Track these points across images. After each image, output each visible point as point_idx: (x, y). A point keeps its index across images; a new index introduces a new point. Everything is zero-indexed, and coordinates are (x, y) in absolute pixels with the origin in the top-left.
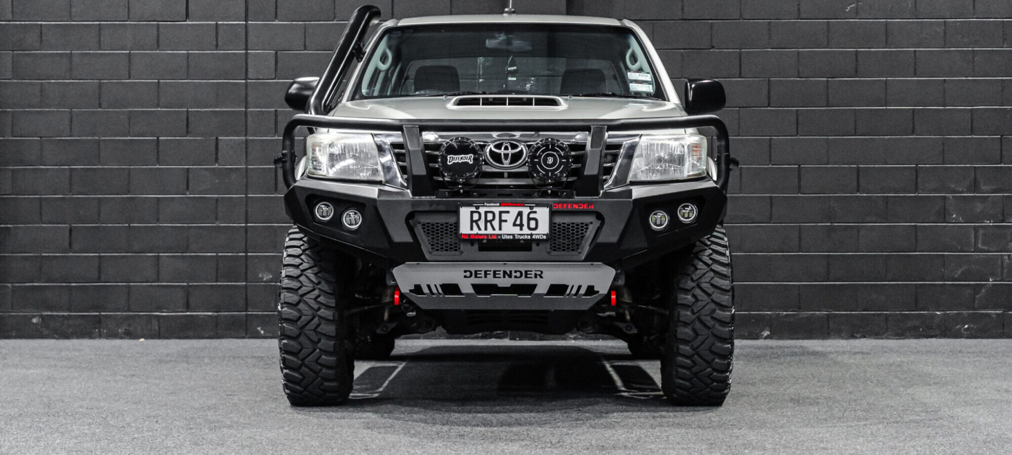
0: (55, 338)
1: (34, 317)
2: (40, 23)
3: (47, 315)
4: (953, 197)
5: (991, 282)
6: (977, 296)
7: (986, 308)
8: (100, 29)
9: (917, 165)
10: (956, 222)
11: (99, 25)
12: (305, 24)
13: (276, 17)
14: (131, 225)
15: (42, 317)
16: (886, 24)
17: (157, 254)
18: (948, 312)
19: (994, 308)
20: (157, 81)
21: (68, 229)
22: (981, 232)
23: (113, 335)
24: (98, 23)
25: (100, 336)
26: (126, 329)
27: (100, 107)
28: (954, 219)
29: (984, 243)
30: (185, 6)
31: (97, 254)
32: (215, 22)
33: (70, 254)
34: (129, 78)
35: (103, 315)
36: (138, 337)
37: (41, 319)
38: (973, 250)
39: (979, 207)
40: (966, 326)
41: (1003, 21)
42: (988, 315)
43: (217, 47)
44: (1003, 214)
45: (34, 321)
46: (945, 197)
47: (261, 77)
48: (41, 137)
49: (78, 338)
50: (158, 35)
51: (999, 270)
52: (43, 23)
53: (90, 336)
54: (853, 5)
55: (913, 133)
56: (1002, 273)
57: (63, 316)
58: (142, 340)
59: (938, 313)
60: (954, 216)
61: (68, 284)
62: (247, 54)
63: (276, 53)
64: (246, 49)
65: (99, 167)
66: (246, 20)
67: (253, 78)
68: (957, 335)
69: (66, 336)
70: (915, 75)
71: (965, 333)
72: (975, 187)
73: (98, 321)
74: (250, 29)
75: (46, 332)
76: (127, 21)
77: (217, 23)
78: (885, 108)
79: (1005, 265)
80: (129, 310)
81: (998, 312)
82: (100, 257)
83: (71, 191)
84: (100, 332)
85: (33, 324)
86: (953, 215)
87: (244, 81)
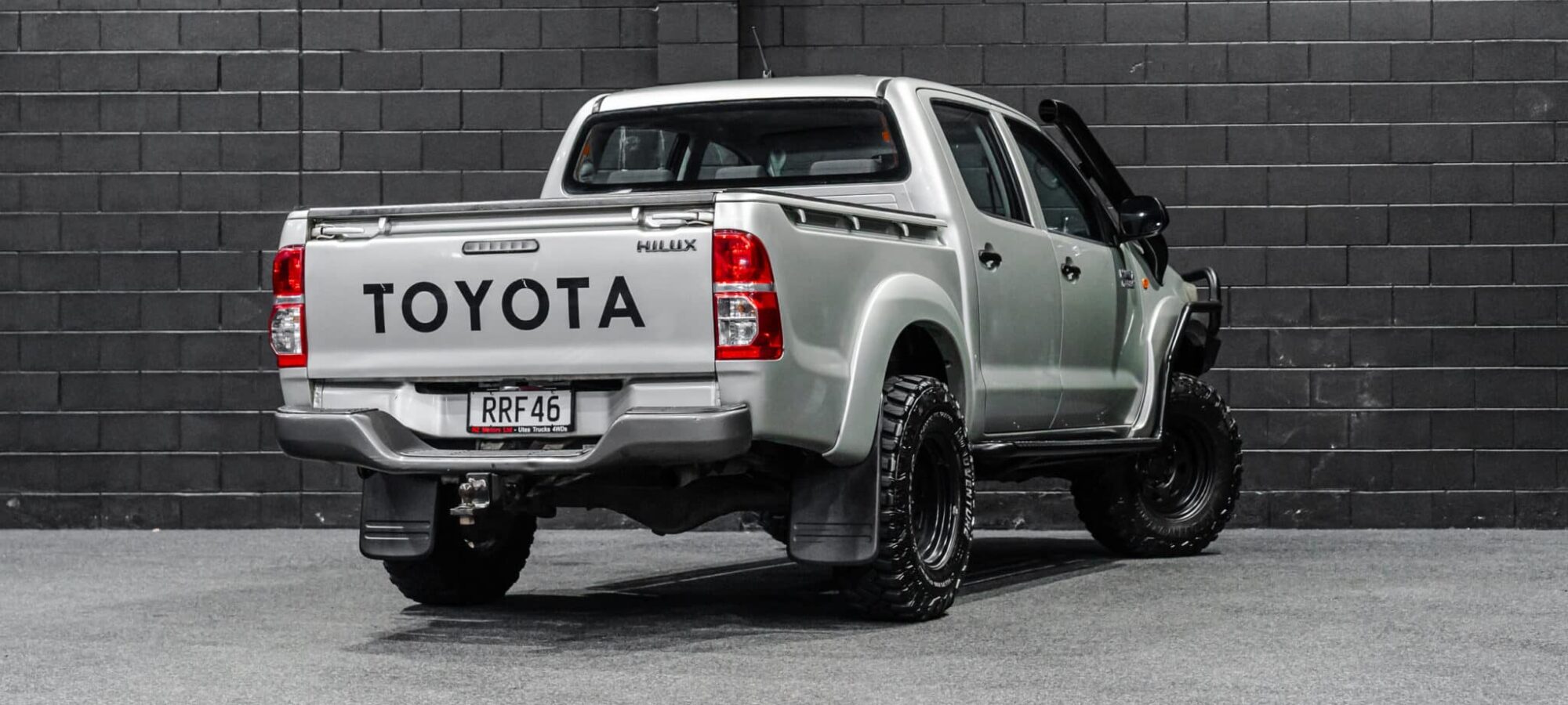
0: (39, 528)
1: (10, 498)
2: (18, 94)
3: (28, 497)
4: (1280, 331)
5: (1333, 450)
6: (1314, 470)
7: (1326, 486)
8: (100, 104)
9: (1229, 287)
10: (1285, 366)
11: (99, 96)
12: (381, 95)
13: (341, 85)
14: (143, 372)
15: (21, 499)
16: (1187, 90)
17: (177, 412)
18: (1274, 492)
19: (1339, 487)
20: (177, 173)
21: (57, 378)
22: (1319, 379)
23: (118, 524)
24: (97, 93)
25: (101, 525)
26: (134, 517)
27: (101, 210)
28: (1281, 362)
29: (1322, 398)
30: (216, 70)
31: (96, 413)
32: (257, 92)
33: (60, 412)
34: (140, 170)
35: (105, 496)
36: (152, 527)
37: (19, 503)
38: (1308, 405)
39: (1316, 345)
40: (1299, 512)
41: (1350, 86)
42: (1329, 495)
43: (260, 126)
44: (1350, 357)
45: (10, 504)
46: (1268, 331)
47: (320, 168)
48: (18, 251)
49: (70, 527)
50: (179, 109)
51: (1345, 433)
52: (23, 94)
53: (87, 525)
54: (1140, 65)
55: (1224, 241)
56: (1349, 439)
57: (50, 497)
58: (157, 530)
59: (1259, 493)
60: (1282, 358)
61: (57, 454)
62: (301, 136)
63: (342, 135)
64: (301, 129)
65: (99, 292)
66: (300, 89)
67: (310, 168)
68: (1287, 525)
69: (54, 525)
70: (1227, 161)
71: (1297, 521)
72: (1310, 317)
73: (97, 504)
74: (305, 102)
75: (26, 520)
76: (137, 91)
77: (260, 94)
78: (1184, 207)
79: (1352, 426)
80: (140, 490)
81: (1343, 491)
82: (100, 416)
83: (60, 325)
84: (99, 518)
85: (8, 507)
86: (1280, 356)
87: (297, 173)
